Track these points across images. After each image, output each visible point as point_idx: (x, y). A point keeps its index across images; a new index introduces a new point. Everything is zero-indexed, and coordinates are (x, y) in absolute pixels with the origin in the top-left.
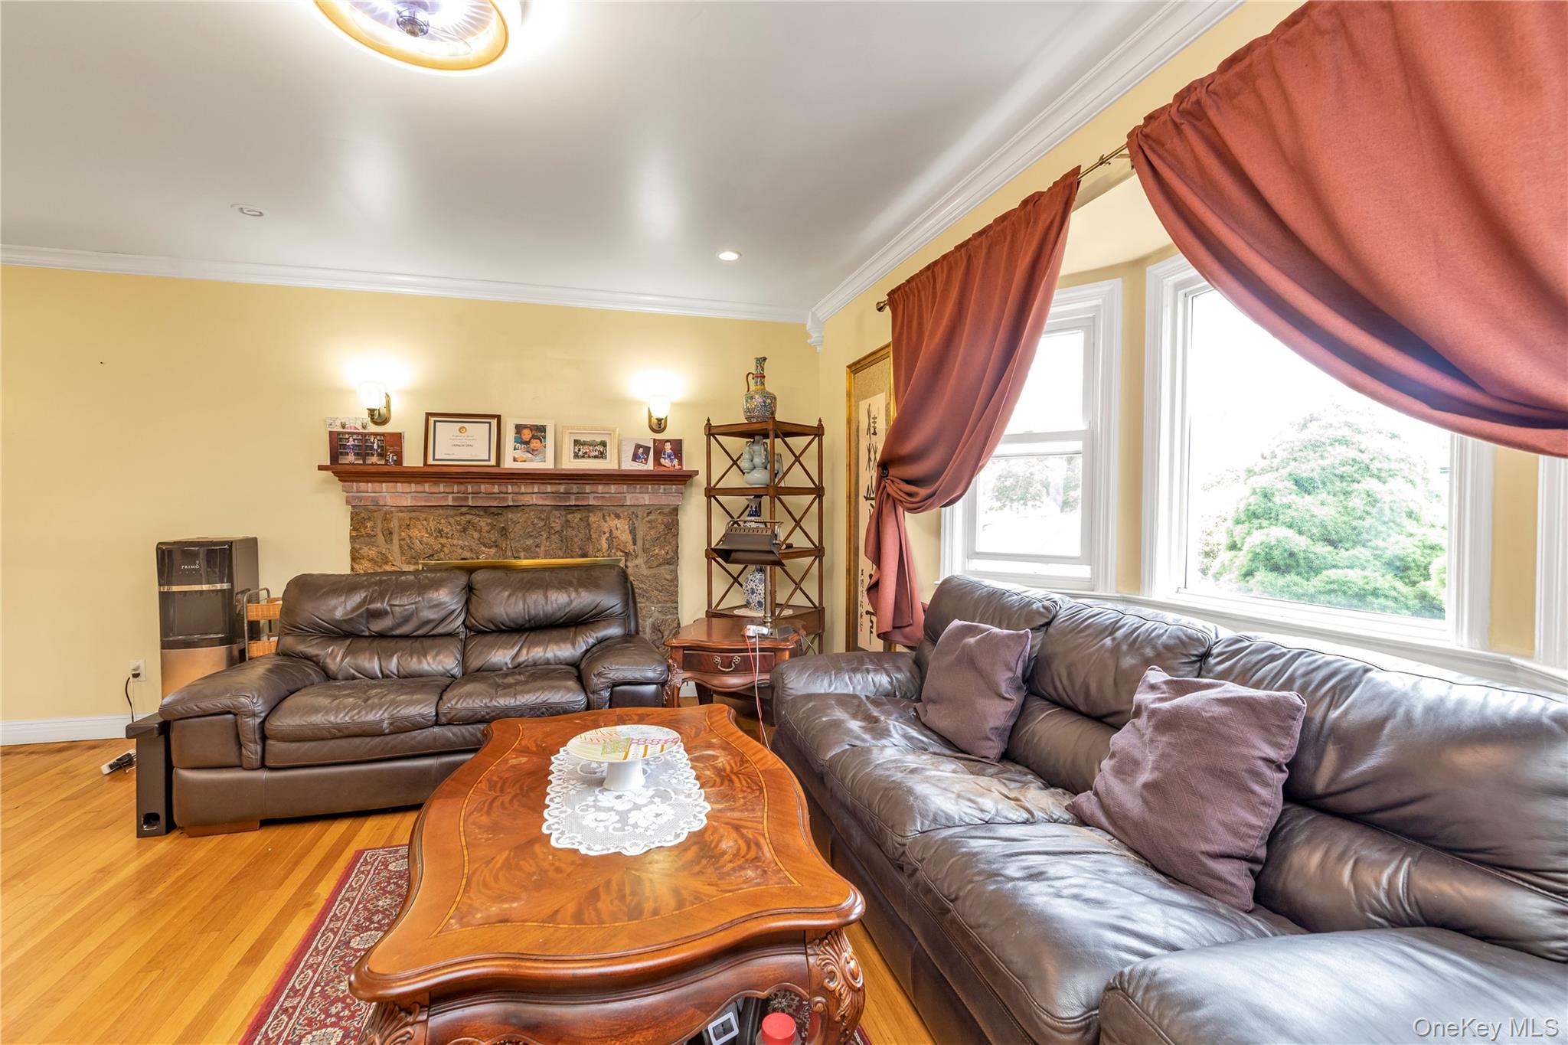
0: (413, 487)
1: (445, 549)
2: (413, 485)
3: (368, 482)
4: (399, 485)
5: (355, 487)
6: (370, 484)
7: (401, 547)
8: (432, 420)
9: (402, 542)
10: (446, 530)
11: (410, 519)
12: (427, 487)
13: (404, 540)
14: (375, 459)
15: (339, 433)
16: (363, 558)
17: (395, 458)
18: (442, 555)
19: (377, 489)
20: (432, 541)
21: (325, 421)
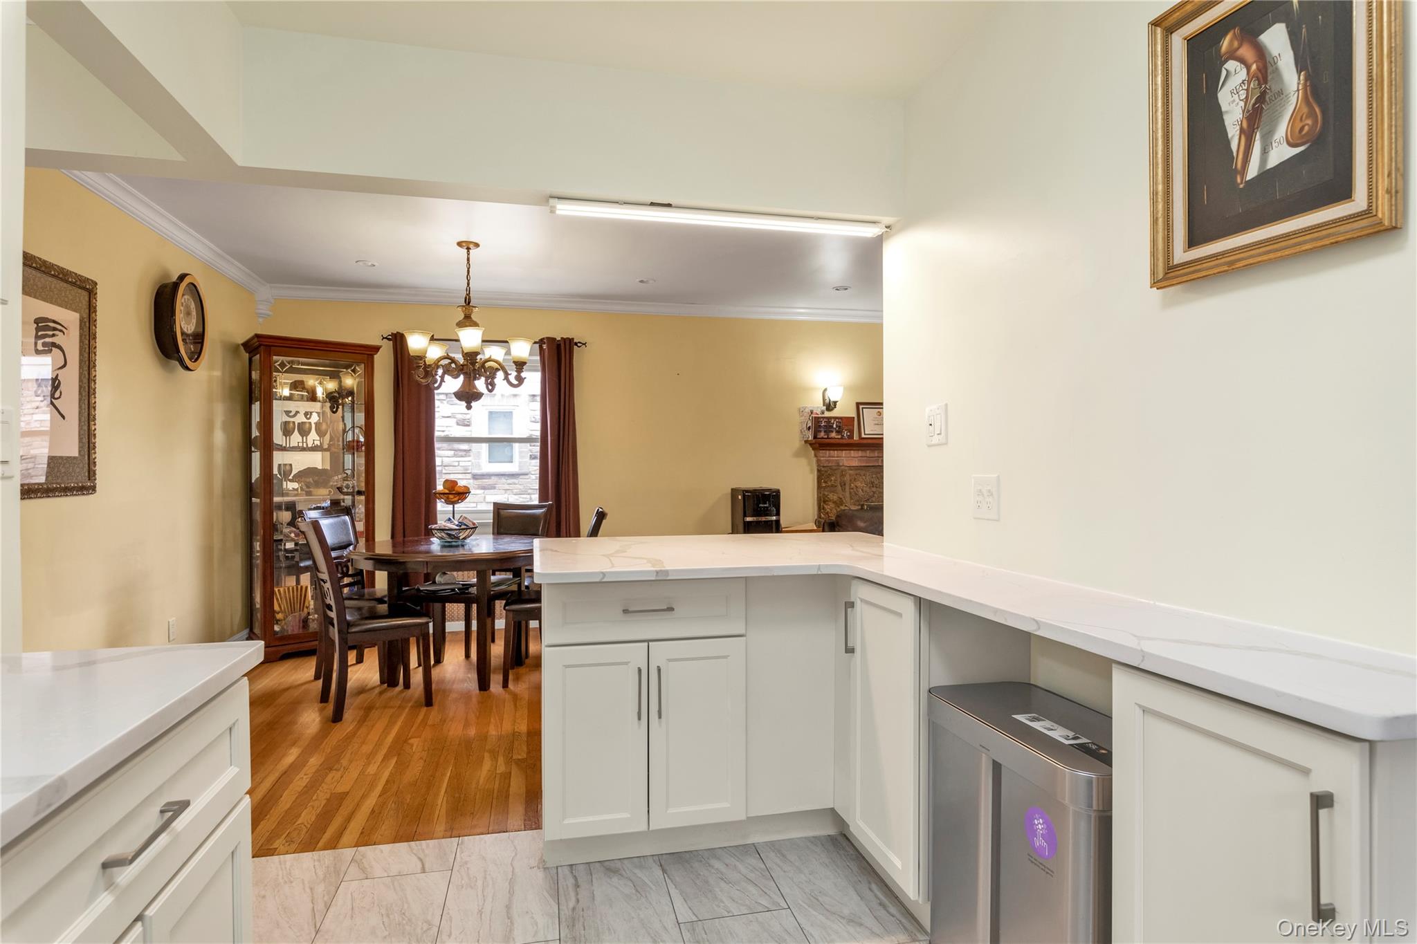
0: (860, 453)
1: (875, 495)
2: (860, 452)
3: (834, 450)
4: (852, 452)
5: (828, 454)
6: (836, 452)
7: (850, 493)
8: (861, 407)
9: (852, 490)
10: (876, 482)
11: (856, 474)
12: (868, 453)
13: (852, 489)
14: (833, 435)
15: (819, 418)
16: (830, 501)
17: (848, 434)
18: (874, 499)
19: (840, 455)
20: (868, 489)
21: (799, 409)
